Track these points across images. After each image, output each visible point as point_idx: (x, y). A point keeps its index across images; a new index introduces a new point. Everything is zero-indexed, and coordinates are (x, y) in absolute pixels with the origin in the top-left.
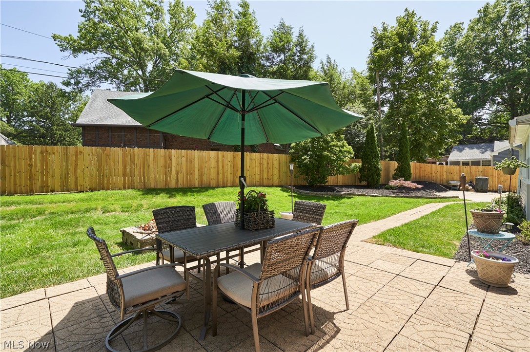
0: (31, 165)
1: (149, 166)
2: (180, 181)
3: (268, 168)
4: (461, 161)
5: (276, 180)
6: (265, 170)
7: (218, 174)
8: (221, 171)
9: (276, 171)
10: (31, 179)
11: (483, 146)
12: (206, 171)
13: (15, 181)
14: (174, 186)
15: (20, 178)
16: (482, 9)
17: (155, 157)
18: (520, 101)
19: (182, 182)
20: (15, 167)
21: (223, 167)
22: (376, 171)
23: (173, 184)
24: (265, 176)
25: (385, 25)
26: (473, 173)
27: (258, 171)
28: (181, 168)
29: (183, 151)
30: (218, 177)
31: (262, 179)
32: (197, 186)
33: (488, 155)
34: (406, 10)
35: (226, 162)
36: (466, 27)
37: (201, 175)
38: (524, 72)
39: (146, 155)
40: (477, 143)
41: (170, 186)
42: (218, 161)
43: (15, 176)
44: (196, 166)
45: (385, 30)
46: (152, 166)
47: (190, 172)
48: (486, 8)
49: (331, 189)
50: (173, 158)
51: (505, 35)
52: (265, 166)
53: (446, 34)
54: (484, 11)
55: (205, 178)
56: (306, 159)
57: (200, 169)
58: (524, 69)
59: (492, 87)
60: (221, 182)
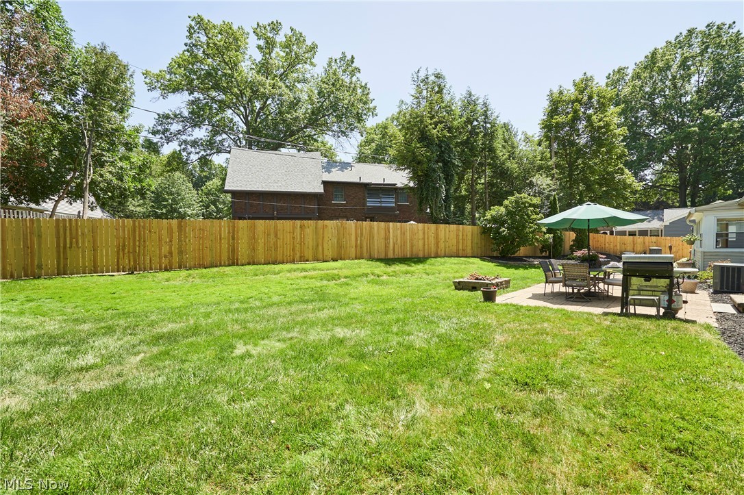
0: (294, 238)
1: (373, 238)
2: (396, 253)
3: (463, 239)
4: (628, 230)
5: (469, 251)
6: (461, 241)
7: (424, 245)
8: (426, 243)
9: (469, 243)
10: (293, 250)
11: (649, 214)
12: (415, 242)
13: (283, 252)
14: (392, 257)
15: (287, 249)
16: (649, 54)
17: (378, 230)
18: (689, 162)
19: (398, 254)
20: (283, 239)
21: (428, 238)
22: (560, 242)
23: (391, 255)
24: (461, 247)
25: (561, 89)
26: (647, 244)
27: (454, 241)
28: (397, 240)
29: (398, 224)
30: (424, 248)
31: (458, 250)
32: (408, 256)
33: (655, 224)
34: (585, 73)
35: (430, 234)
36: (630, 72)
37: (412, 246)
38: (695, 131)
39: (371, 228)
40: (643, 210)
41: (389, 257)
42: (424, 233)
43: (283, 247)
44: (408, 238)
45: (561, 93)
46: (375, 238)
47: (403, 244)
48: (654, 54)
49: (520, 259)
50: (391, 231)
51: (675, 87)
52: (461, 237)
53: (608, 78)
54: (652, 57)
55: (415, 249)
56: (504, 231)
57: (411, 240)
58: (695, 129)
59: (660, 146)
60: (426, 254)
